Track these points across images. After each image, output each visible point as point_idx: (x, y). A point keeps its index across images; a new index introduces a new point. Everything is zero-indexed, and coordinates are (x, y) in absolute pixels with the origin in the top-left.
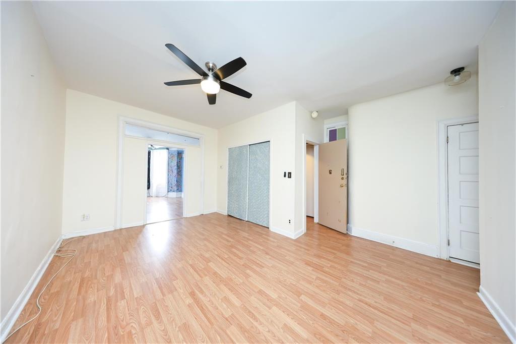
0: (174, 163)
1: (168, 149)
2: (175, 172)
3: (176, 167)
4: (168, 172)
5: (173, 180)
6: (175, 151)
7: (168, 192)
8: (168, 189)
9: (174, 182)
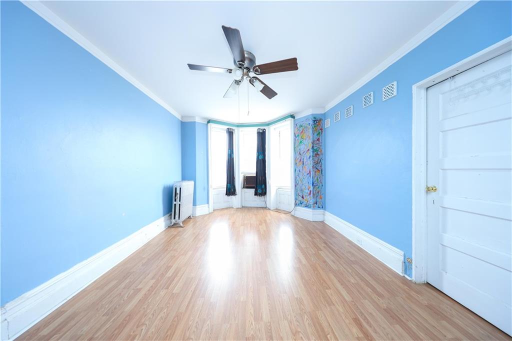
0: (307, 144)
1: (293, 116)
2: (309, 164)
3: (310, 153)
4: (296, 164)
5: (305, 181)
6: (307, 118)
7: (296, 205)
8: (296, 199)
9: (307, 186)
